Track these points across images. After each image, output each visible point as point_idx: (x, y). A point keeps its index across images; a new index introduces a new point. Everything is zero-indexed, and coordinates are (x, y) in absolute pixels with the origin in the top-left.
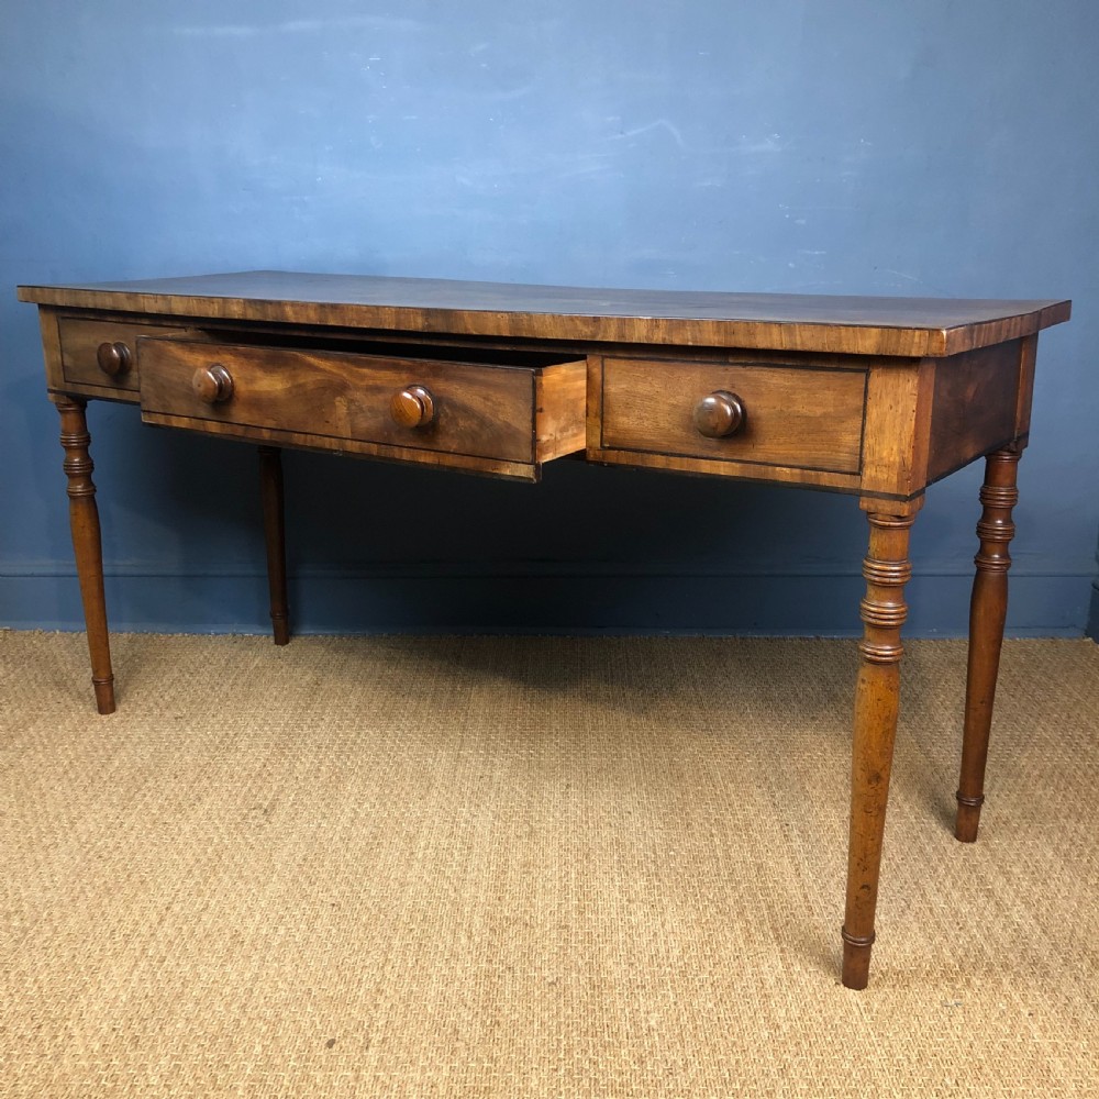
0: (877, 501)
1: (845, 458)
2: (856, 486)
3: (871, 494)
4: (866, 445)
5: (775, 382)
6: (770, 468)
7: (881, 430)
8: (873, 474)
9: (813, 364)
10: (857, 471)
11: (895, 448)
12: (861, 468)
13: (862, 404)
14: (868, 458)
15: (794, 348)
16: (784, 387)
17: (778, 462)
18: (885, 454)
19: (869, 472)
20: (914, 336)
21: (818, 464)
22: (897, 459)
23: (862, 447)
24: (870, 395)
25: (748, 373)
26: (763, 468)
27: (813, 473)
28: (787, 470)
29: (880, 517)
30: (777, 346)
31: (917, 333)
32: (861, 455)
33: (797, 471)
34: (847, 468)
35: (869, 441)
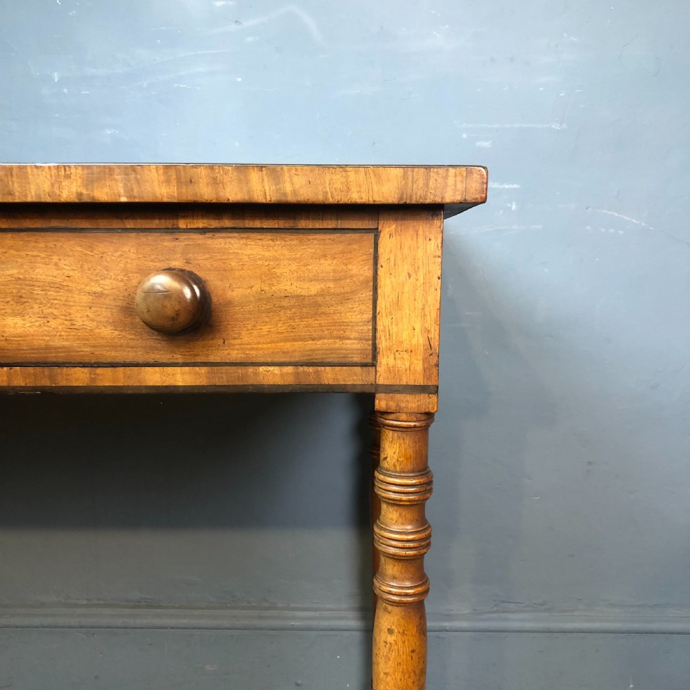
0: (398, 396)
1: (354, 346)
2: (371, 379)
3: (391, 389)
4: (380, 327)
5: (248, 252)
6: (251, 370)
7: (397, 304)
8: (391, 361)
9: (303, 224)
10: (369, 360)
11: (418, 327)
12: (375, 357)
13: (370, 274)
14: (382, 344)
15: (283, 199)
16: (263, 258)
17: (262, 360)
18: (405, 336)
19: (385, 361)
20: (446, 177)
21: (317, 357)
22: (421, 341)
23: (375, 330)
24: (382, 261)
25: (209, 242)
26: (240, 370)
27: (311, 369)
28: (276, 370)
29: (404, 417)
30: (259, 197)
31: (452, 171)
32: (374, 338)
33: (290, 369)
34: (356, 359)
35: (382, 323)
